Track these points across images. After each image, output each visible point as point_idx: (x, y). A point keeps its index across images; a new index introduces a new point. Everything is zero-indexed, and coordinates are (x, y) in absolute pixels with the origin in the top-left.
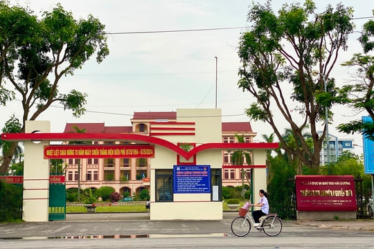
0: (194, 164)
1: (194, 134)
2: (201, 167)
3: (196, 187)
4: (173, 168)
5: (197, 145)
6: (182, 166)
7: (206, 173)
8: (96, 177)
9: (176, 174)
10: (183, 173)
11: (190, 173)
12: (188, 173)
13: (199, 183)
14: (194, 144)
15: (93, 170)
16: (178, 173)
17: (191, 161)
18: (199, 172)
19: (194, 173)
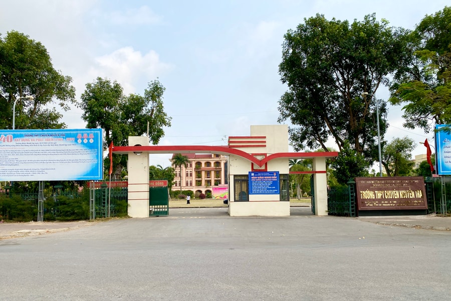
0: (265, 171)
1: (265, 146)
2: (272, 173)
3: (268, 189)
4: (248, 174)
5: (268, 155)
6: (256, 172)
7: (276, 177)
8: (191, 184)
9: (251, 179)
10: (256, 178)
11: (263, 178)
12: (261, 177)
13: (270, 186)
14: (265, 154)
15: (189, 180)
16: (252, 178)
17: (263, 168)
18: (270, 177)
19: (265, 177)
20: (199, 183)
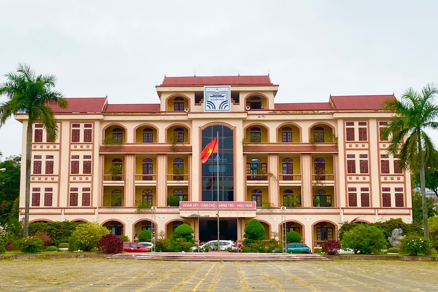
20: (114, 197)
